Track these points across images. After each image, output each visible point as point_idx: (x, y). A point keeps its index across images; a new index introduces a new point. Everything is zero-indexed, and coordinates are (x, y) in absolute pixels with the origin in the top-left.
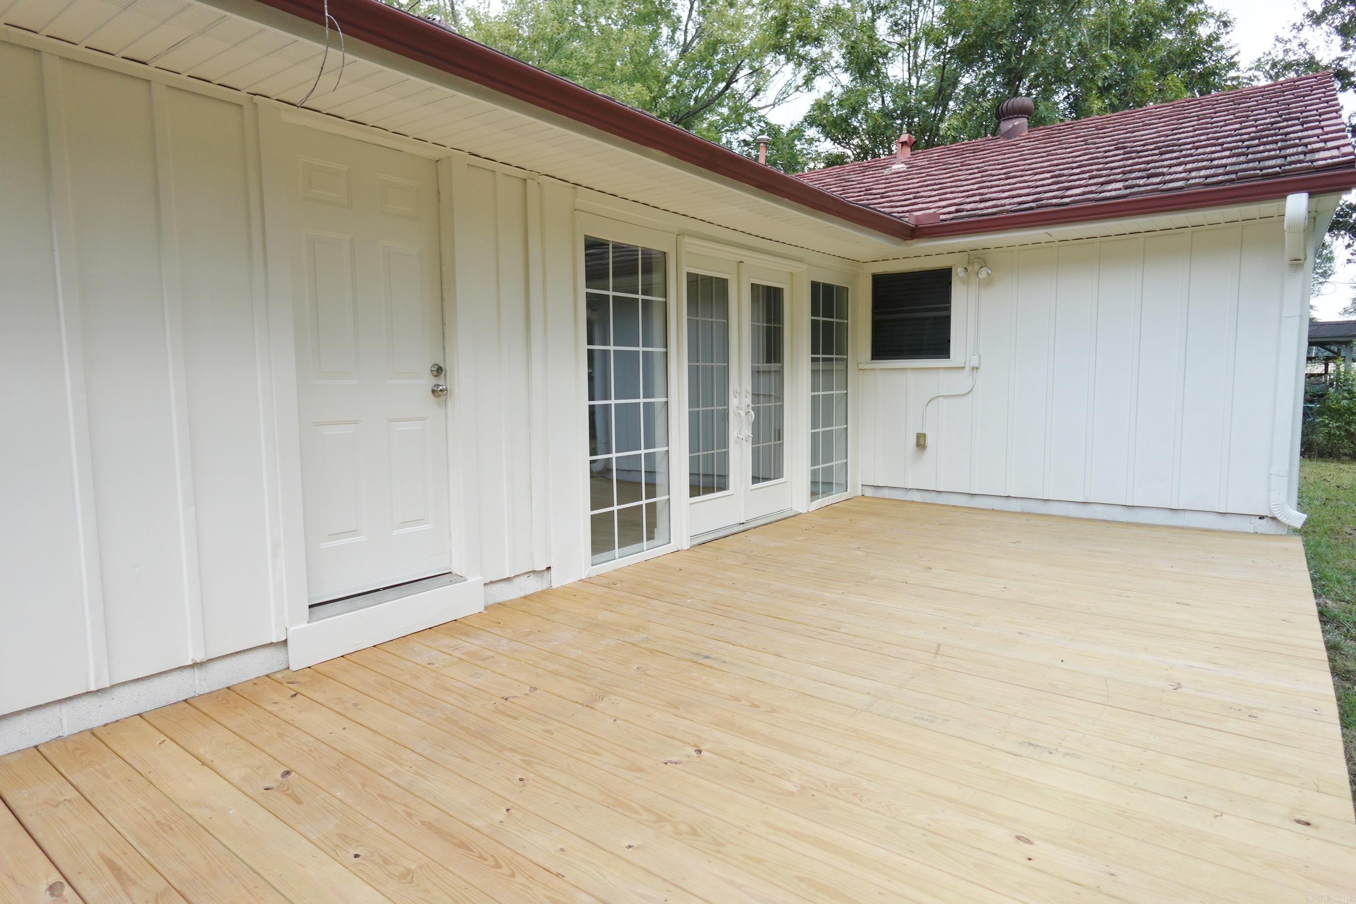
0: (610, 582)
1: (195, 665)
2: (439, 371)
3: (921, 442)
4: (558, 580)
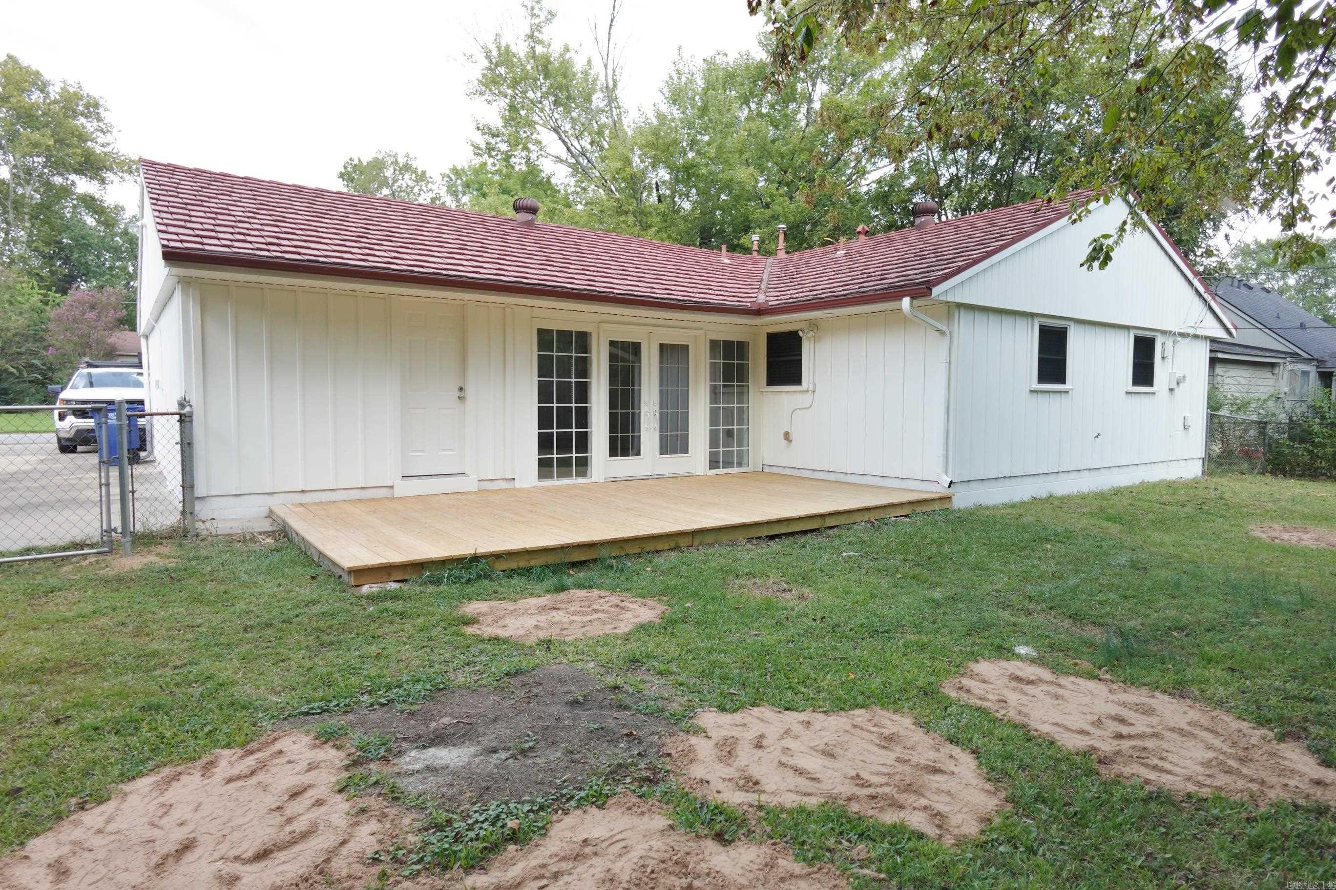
0: (548, 490)
1: (362, 488)
2: (461, 389)
3: (787, 436)
4: (518, 484)
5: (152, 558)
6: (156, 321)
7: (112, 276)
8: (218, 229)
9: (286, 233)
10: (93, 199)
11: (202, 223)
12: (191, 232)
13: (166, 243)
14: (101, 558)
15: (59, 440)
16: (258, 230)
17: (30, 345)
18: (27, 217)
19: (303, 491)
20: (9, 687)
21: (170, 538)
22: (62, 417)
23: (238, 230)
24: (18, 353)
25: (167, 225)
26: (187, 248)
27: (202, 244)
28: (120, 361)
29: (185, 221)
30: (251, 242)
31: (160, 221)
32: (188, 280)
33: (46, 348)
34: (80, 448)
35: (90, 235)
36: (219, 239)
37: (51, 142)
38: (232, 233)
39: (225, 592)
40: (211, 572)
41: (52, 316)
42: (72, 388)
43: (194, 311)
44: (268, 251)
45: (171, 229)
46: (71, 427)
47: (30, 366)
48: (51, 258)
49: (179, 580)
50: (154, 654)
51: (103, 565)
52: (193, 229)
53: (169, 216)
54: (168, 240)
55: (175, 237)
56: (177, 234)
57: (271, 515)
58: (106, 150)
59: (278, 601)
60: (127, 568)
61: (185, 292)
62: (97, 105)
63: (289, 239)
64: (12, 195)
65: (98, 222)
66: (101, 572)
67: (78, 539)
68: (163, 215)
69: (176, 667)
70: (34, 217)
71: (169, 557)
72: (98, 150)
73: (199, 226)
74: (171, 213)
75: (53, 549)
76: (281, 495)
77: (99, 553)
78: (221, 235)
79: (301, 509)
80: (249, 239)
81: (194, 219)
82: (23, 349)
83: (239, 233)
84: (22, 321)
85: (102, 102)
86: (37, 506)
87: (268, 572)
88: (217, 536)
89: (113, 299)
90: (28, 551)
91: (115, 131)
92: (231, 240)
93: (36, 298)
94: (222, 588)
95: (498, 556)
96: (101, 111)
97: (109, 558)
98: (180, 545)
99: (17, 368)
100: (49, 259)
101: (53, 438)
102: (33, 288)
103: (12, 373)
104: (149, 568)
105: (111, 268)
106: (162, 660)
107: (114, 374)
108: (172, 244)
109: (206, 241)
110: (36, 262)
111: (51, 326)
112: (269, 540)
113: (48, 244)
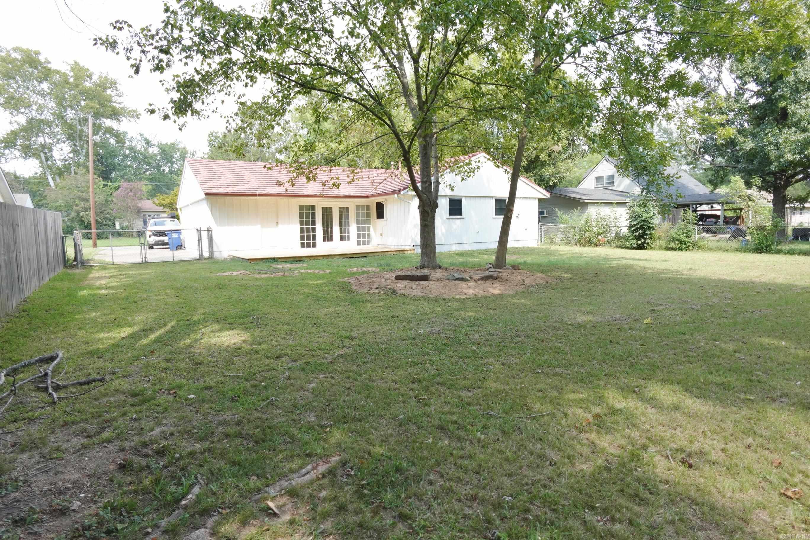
3: (381, 235)
6: (191, 205)
8: (214, 184)
10: (113, 129)
12: (208, 186)
13: (204, 191)
16: (223, 183)
17: (105, 209)
19: (236, 250)
22: (150, 237)
25: (202, 185)
26: (209, 192)
27: (212, 190)
29: (206, 182)
31: (200, 184)
33: (112, 209)
35: (112, 149)
36: (215, 188)
37: (98, 106)
38: (217, 185)
41: (115, 195)
44: (226, 190)
46: (153, 240)
55: (205, 188)
58: (121, 106)
62: (115, 83)
65: (116, 141)
72: (118, 106)
76: (231, 251)
80: (221, 187)
83: (219, 185)
85: (117, 81)
91: (124, 96)
92: (218, 188)
93: (102, 186)
95: (279, 258)
96: (118, 85)
108: (206, 191)
111: (114, 200)
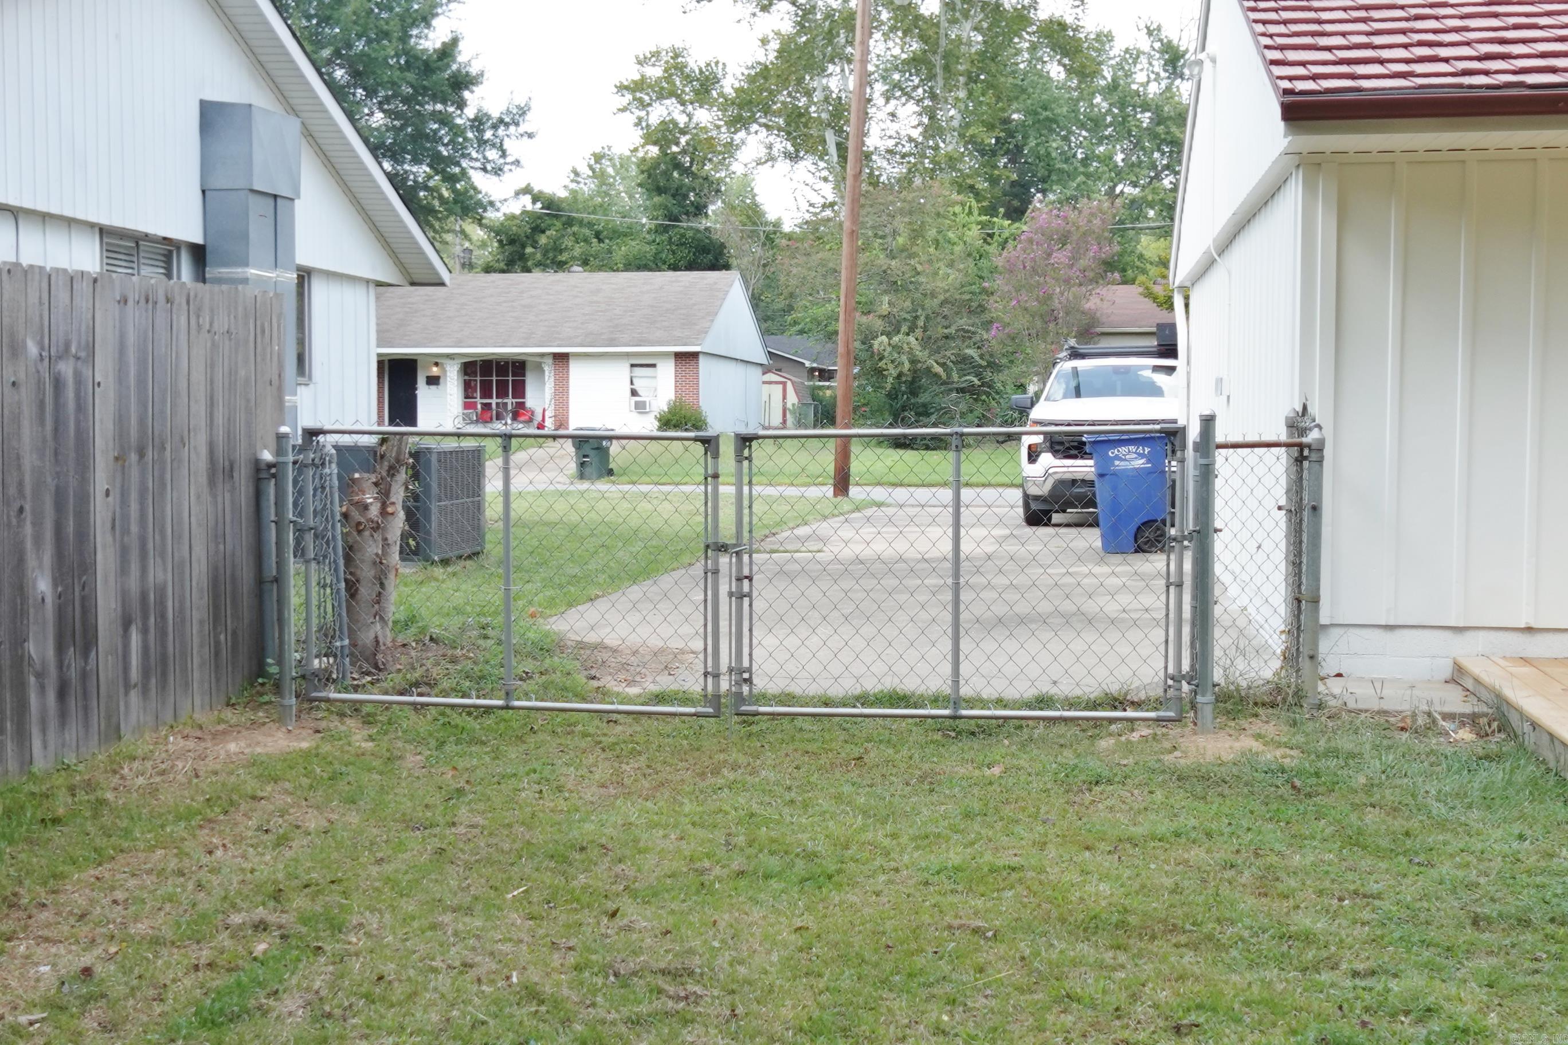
5: (1248, 743)
6: (1221, 252)
7: (1088, 176)
8: (1378, 40)
9: (1516, 27)
10: (1063, 26)
11: (1344, 34)
12: (1326, 56)
13: (1286, 84)
14: (1160, 731)
15: (1027, 498)
16: (1457, 30)
17: (963, 322)
18: (962, 79)
19: (1529, 630)
20: (1080, 946)
21: (1273, 705)
22: (1033, 455)
23: (1417, 37)
24: (947, 337)
25: (1282, 48)
26: (1328, 91)
27: (1353, 77)
28: (1105, 344)
29: (1313, 34)
30: (1446, 60)
31: (1267, 41)
32: (1317, 158)
33: (987, 325)
34: (1056, 518)
35: (1056, 100)
36: (1381, 62)
38: (1405, 46)
39: (1407, 834)
40: (1369, 788)
41: (999, 262)
42: (1047, 399)
43: (1324, 223)
44: (1486, 73)
45: (1292, 56)
46: (1047, 474)
47: (963, 361)
48: (993, 153)
49: (1309, 795)
50: (1308, 938)
51: (1167, 745)
52: (1329, 49)
53: (1281, 29)
54: (1291, 79)
55: (1300, 71)
56: (1303, 64)
57: (1458, 675)
59: (1529, 873)
60: (1210, 757)
61: (1310, 188)
63: (1524, 41)
64: (943, 42)
65: (1069, 71)
66: (1168, 758)
67: (1114, 689)
68: (1272, 29)
69: (1355, 974)
70: (972, 79)
71: (1279, 745)
73: (1339, 41)
74: (1285, 22)
75: (1072, 704)
76: (1482, 634)
77: (1158, 720)
78: (1386, 54)
79: (1526, 670)
80: (1443, 52)
81: (1329, 28)
82: (952, 330)
83: (1421, 44)
84: (954, 277)
86: (1022, 620)
87: (1488, 803)
88: (1359, 712)
89: (1097, 222)
90: (1043, 701)
92: (1407, 61)
93: (974, 233)
94: (1398, 824)
97: (1175, 731)
98: (1294, 724)
99: (943, 365)
100: (988, 154)
101: (1015, 496)
102: (970, 213)
103: (936, 375)
104: (1249, 759)
105: (1085, 161)
106: (1325, 954)
107: (1117, 370)
108: (1300, 86)
109: (1361, 70)
110: (969, 163)
111: (999, 283)
112: (1465, 735)
113: (991, 127)
